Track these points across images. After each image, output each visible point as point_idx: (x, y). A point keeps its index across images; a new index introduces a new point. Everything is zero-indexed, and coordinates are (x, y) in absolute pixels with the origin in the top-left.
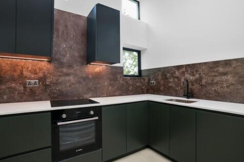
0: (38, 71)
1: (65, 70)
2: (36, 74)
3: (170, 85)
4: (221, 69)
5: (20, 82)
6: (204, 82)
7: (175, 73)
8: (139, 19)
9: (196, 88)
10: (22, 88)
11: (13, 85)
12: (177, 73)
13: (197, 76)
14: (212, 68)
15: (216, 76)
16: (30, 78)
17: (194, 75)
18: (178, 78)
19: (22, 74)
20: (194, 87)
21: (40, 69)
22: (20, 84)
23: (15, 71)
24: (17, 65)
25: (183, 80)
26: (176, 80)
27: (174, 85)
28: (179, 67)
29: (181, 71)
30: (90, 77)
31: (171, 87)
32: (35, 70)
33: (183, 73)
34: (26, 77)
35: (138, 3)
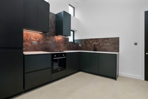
0: (37, 38)
1: (47, 38)
2: (36, 39)
3: (88, 46)
4: (106, 41)
5: (30, 42)
6: (100, 45)
7: (90, 41)
8: (74, 16)
9: (98, 47)
10: (31, 45)
11: (27, 43)
12: (91, 42)
13: (98, 43)
14: (103, 40)
15: (104, 43)
16: (34, 41)
17: (97, 43)
18: (91, 43)
19: (31, 39)
20: (97, 47)
21: (38, 37)
22: (30, 43)
23: (28, 37)
24: (29, 34)
25: (93, 44)
26: (90, 44)
27: (89, 46)
28: (91, 39)
29: (92, 41)
30: (57, 41)
31: (88, 47)
32: (36, 37)
33: (93, 42)
34: (32, 40)
35: (74, 8)
